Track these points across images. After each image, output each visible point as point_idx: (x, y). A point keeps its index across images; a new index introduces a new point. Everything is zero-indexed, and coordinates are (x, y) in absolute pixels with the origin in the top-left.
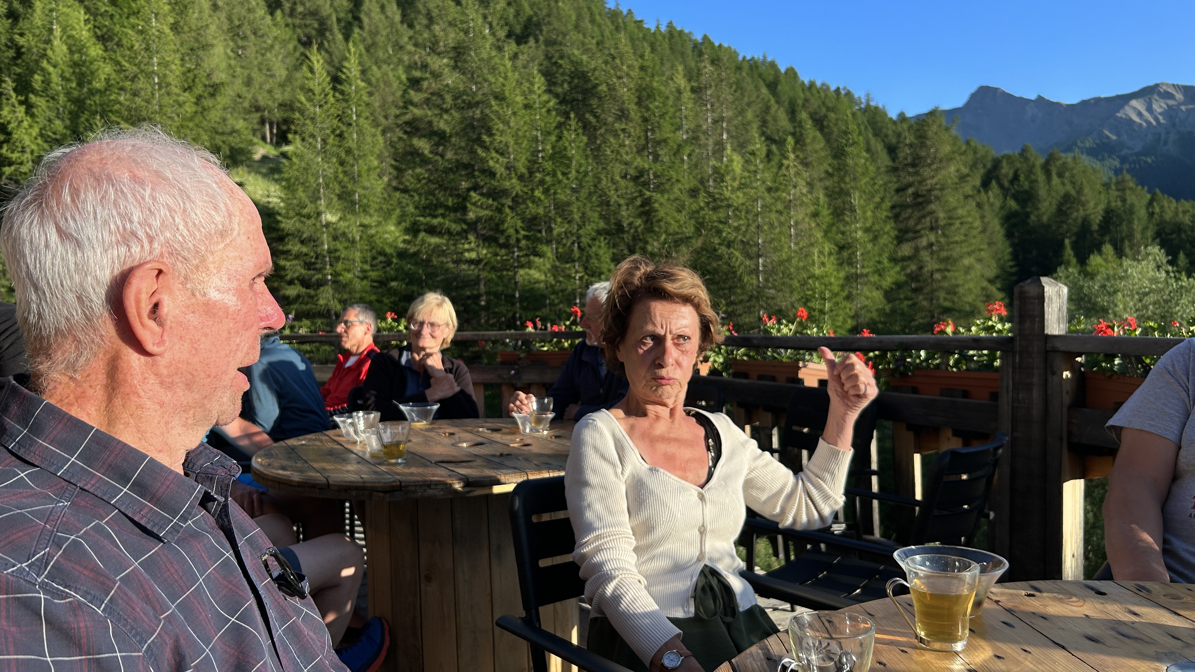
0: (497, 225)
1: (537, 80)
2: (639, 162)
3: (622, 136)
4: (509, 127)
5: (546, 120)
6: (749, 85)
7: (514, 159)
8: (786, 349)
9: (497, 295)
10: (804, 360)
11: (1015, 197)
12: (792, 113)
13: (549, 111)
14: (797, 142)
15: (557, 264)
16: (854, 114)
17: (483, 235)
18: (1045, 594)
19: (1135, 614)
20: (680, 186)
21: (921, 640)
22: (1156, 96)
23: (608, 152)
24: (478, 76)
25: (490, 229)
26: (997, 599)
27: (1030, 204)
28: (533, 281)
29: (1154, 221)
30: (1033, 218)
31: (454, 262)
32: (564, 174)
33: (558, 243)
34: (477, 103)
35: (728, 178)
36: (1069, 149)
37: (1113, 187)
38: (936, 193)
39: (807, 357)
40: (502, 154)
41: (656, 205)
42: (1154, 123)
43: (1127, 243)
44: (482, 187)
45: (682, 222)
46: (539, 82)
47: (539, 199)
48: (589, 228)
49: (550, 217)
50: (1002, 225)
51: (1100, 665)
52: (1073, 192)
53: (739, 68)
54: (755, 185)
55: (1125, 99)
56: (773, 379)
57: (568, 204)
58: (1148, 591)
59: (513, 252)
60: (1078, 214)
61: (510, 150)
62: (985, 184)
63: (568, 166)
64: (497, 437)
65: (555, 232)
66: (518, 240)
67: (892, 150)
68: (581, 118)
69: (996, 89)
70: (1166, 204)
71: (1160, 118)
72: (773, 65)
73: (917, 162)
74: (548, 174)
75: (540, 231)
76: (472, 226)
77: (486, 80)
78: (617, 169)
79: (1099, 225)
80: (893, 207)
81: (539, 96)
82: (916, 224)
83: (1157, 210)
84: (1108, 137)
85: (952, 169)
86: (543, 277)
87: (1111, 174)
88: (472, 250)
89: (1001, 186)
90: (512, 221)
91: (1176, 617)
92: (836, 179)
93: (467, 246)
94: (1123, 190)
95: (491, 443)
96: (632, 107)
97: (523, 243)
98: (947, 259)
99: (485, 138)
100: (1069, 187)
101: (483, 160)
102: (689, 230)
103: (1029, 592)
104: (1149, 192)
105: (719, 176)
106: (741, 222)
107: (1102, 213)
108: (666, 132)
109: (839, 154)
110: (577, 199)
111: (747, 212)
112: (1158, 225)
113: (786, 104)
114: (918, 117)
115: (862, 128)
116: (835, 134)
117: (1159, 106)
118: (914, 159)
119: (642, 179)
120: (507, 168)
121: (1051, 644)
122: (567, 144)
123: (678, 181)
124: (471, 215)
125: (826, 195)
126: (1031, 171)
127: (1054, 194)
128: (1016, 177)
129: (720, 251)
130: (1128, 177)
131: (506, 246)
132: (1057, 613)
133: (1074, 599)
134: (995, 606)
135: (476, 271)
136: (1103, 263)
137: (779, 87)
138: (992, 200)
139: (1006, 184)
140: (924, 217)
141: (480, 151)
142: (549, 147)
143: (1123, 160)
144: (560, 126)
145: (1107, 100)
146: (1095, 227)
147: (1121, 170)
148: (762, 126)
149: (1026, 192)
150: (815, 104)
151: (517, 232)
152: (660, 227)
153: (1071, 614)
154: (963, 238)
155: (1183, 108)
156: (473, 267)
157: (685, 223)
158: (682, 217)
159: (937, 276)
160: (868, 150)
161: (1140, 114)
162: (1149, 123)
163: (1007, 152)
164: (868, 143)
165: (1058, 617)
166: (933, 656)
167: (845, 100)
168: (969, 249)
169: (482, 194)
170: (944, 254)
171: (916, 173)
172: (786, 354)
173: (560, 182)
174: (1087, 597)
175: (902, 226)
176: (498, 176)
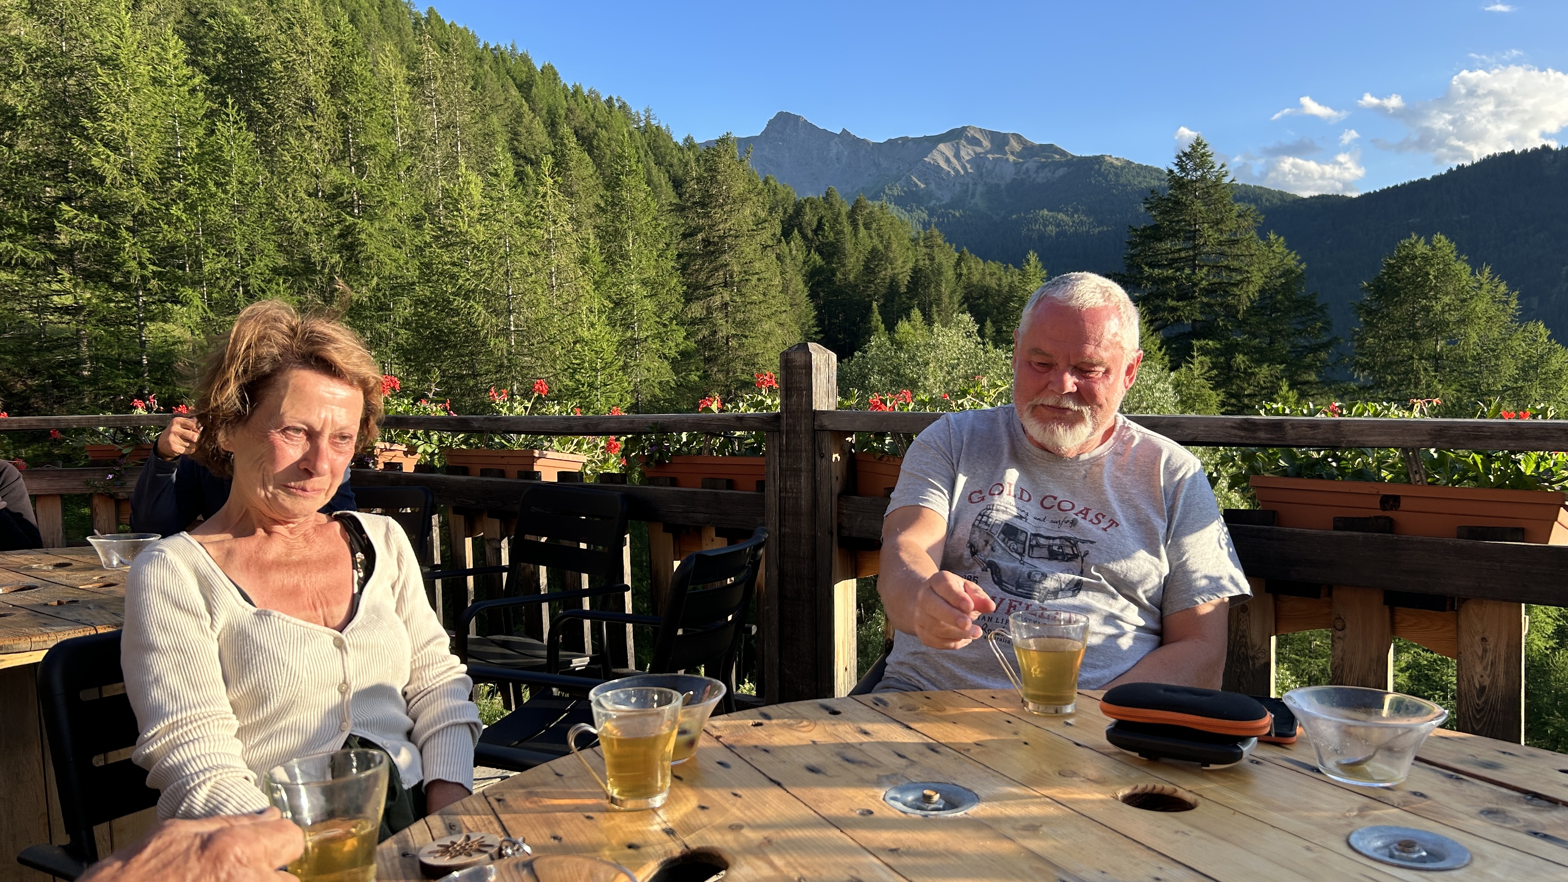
0: (109, 256)
1: (172, 43)
2: (334, 175)
3: (308, 136)
4: (127, 109)
5: (187, 104)
6: (492, 81)
7: (136, 158)
8: (519, 433)
9: (112, 363)
10: (541, 448)
11: (819, 250)
12: (552, 126)
13: (192, 92)
14: (556, 164)
15: (211, 315)
16: (631, 134)
17: (84, 270)
18: (774, 722)
19: (866, 733)
20: (396, 210)
21: (613, 800)
22: (963, 142)
23: (288, 158)
24: (72, 29)
25: (99, 262)
26: (719, 734)
27: (835, 260)
28: (170, 340)
29: (961, 283)
30: (839, 275)
31: (35, 310)
32: (218, 184)
33: (211, 285)
34: (72, 70)
35: (462, 206)
36: (876, 197)
37: (922, 244)
38: (729, 240)
39: (546, 444)
40: (115, 149)
41: (363, 236)
42: (962, 172)
43: (935, 308)
44: (81, 197)
45: (401, 262)
46: (176, 47)
47: (179, 219)
48: (262, 264)
49: (197, 247)
50: (806, 283)
51: (815, 801)
52: (880, 247)
53: (479, 59)
54: (500, 217)
55: (934, 141)
56: (502, 473)
57: (227, 228)
58: (885, 704)
59: (137, 298)
60: (886, 273)
61: (130, 143)
62: (786, 233)
63: (226, 174)
64: (61, 575)
65: (206, 269)
66: (144, 279)
67: (677, 184)
68: (243, 105)
69: (798, 118)
70: (973, 265)
71: (968, 166)
72: (525, 59)
73: (707, 200)
74: (193, 183)
75: (182, 267)
76: (66, 256)
77: (86, 37)
78: (302, 183)
79: (908, 287)
80: (680, 256)
81: (175, 68)
82: (708, 279)
83: (965, 271)
84: (916, 185)
85: (747, 212)
86: (188, 335)
87: (920, 228)
88: (65, 292)
89: (804, 237)
90: (134, 249)
91: (908, 731)
92: (609, 216)
93: (55, 286)
94: (931, 247)
95: (46, 586)
96: (321, 97)
97: (154, 283)
98: (743, 323)
99: (86, 123)
100: (876, 241)
101: (83, 158)
102: (412, 273)
103: (757, 721)
104: (957, 250)
105: (452, 202)
106: (484, 266)
107: (909, 272)
108: (374, 136)
109: (612, 183)
110: (241, 222)
111: (491, 253)
112: (965, 288)
113: (544, 112)
114: (708, 145)
115: (642, 153)
116: (608, 157)
117: (967, 152)
118: (703, 197)
119: (341, 199)
120: (124, 170)
121: (767, 782)
122: (223, 141)
123: (393, 204)
124: (63, 239)
125: (597, 236)
126: (836, 220)
127: (860, 248)
128: (820, 226)
129: (456, 303)
130: (936, 232)
131: (123, 287)
132: (783, 744)
133: (805, 723)
134: (715, 744)
135: (73, 325)
136: (912, 331)
137: (534, 90)
138: (794, 252)
139: (810, 234)
140: (716, 269)
141: (76, 142)
142: (193, 144)
143: (932, 213)
144: (211, 114)
145: (916, 140)
146: (903, 289)
147: (930, 223)
148: (512, 139)
149: (832, 244)
150: (581, 117)
151: (142, 265)
152: (369, 268)
153: (796, 742)
154: (761, 297)
155: (990, 156)
156: (67, 318)
157: (406, 263)
158: (401, 255)
159: (733, 343)
160: (649, 183)
161: (948, 161)
162: (957, 172)
163: (810, 195)
164: (649, 172)
165: (782, 748)
166: (624, 818)
167: (620, 115)
168: (768, 312)
169: (82, 209)
170: (740, 316)
171: (707, 215)
172: (518, 441)
173: (212, 196)
174: (819, 719)
175: (692, 280)
176: (108, 181)
